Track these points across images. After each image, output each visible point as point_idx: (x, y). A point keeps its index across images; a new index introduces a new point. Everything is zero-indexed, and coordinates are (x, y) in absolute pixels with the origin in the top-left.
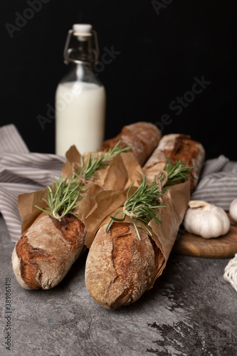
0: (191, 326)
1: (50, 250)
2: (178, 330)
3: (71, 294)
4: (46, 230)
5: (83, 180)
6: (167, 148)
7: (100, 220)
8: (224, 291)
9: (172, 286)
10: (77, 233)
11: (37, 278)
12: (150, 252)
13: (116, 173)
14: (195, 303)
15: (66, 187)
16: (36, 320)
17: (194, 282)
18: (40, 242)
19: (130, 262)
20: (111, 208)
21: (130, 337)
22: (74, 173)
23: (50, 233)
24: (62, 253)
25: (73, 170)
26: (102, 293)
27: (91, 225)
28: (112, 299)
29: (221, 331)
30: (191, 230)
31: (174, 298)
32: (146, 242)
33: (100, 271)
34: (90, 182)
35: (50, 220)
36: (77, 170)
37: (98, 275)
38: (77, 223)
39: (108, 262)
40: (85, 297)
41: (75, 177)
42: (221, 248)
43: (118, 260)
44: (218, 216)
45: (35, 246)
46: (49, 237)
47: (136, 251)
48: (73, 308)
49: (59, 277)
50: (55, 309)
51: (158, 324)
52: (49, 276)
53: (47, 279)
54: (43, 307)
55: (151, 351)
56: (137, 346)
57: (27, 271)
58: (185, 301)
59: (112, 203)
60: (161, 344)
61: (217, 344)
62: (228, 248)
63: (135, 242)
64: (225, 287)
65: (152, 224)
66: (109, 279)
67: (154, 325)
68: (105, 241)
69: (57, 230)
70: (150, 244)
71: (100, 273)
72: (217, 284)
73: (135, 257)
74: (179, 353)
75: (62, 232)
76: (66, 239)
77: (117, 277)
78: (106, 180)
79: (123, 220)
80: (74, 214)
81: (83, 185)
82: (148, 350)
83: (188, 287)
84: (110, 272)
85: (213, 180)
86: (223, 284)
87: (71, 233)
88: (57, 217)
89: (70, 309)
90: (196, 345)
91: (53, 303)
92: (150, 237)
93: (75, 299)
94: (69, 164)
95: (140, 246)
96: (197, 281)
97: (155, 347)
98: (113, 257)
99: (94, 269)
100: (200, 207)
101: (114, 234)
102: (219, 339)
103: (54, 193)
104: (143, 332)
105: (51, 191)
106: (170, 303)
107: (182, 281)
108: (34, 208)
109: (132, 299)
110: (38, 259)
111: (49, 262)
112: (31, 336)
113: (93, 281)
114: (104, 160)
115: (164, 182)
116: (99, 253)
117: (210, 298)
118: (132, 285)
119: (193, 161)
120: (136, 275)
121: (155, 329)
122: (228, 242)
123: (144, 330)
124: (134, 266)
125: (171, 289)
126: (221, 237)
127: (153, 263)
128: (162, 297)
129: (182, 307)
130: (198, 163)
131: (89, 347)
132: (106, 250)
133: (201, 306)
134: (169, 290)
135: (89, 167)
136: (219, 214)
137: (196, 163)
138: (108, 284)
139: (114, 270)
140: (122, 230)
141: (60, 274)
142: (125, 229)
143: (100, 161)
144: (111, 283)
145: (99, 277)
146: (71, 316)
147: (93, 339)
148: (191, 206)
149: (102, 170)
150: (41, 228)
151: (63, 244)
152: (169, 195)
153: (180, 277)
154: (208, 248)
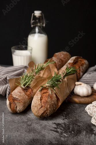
0: (68, 124)
1: (20, 98)
2: (63, 125)
3: (27, 114)
4: (19, 92)
5: (34, 74)
6: (70, 62)
7: (38, 88)
8: (85, 115)
9: (65, 113)
10: (30, 93)
11: (15, 108)
12: (55, 98)
13: (48, 72)
14: (73, 118)
15: (27, 77)
16: (14, 122)
17: (74, 112)
18: (16, 96)
19: (47, 102)
20: (43, 84)
21: (45, 126)
22: (31, 72)
23: (20, 93)
24: (24, 100)
25: (31, 70)
26: (37, 112)
27: (35, 89)
28: (40, 114)
29: (78, 125)
30: (76, 94)
31: (65, 117)
32: (54, 95)
33: (36, 104)
34: (37, 75)
35: (21, 88)
36: (32, 70)
37: (35, 106)
38: (31, 89)
39: (39, 101)
40: (32, 116)
41: (32, 73)
42: (87, 100)
43: (43, 101)
44: (86, 88)
45: (15, 97)
46: (20, 94)
47: (49, 98)
48: (27, 119)
49: (23, 108)
50: (21, 118)
51: (56, 123)
52: (20, 108)
53: (19, 108)
54: (17, 118)
55: (52, 130)
56: (47, 129)
57: (12, 106)
58: (69, 117)
59: (43, 82)
60: (56, 128)
61: (76, 129)
62: (90, 100)
63: (49, 95)
64: (86, 113)
65: (56, 88)
66: (39, 107)
67: (55, 123)
68: (39, 95)
69: (23, 92)
70: (55, 96)
71: (36, 105)
72: (83, 113)
73: (49, 100)
74: (61, 131)
75: (25, 92)
76: (26, 95)
77: (42, 106)
78: (43, 74)
79: (46, 87)
80: (30, 86)
81: (34, 76)
82: (51, 130)
83: (72, 113)
84: (40, 105)
85: (88, 75)
86: (85, 112)
87: (28, 93)
88: (23, 87)
89: (26, 119)
90: (68, 129)
91: (20, 117)
92: (55, 93)
93: (28, 116)
94: (30, 68)
95: (51, 96)
96: (75, 111)
97: (53, 129)
98: (41, 100)
99: (34, 104)
100: (80, 84)
101: (42, 92)
102: (77, 127)
103: (23, 79)
104: (50, 125)
105: (22, 78)
106: (63, 118)
107: (70, 111)
108: (15, 84)
109: (47, 115)
110: (15, 101)
111: (20, 102)
112: (11, 125)
113: (34, 108)
114: (43, 67)
115: (64, 75)
116: (36, 99)
117: (79, 117)
118: (47, 109)
119: (81, 67)
120: (49, 106)
121: (55, 124)
122: (91, 98)
123: (51, 124)
124: (48, 103)
125: (65, 114)
126: (88, 96)
127: (56, 103)
128: (61, 116)
129: (67, 119)
130: (83, 68)
131: (31, 128)
132: (38, 97)
133: (75, 119)
134: (64, 114)
135: (37, 69)
136: (87, 87)
137: (82, 68)
138: (39, 109)
139: (41, 104)
140: (45, 91)
141: (23, 107)
142: (46, 90)
143: (42, 67)
144: (40, 108)
145: (36, 106)
146: (26, 121)
147: (32, 126)
148: (76, 84)
149: (42, 71)
150: (17, 91)
151: (25, 96)
152: (66, 79)
153: (69, 110)
154: (82, 100)
